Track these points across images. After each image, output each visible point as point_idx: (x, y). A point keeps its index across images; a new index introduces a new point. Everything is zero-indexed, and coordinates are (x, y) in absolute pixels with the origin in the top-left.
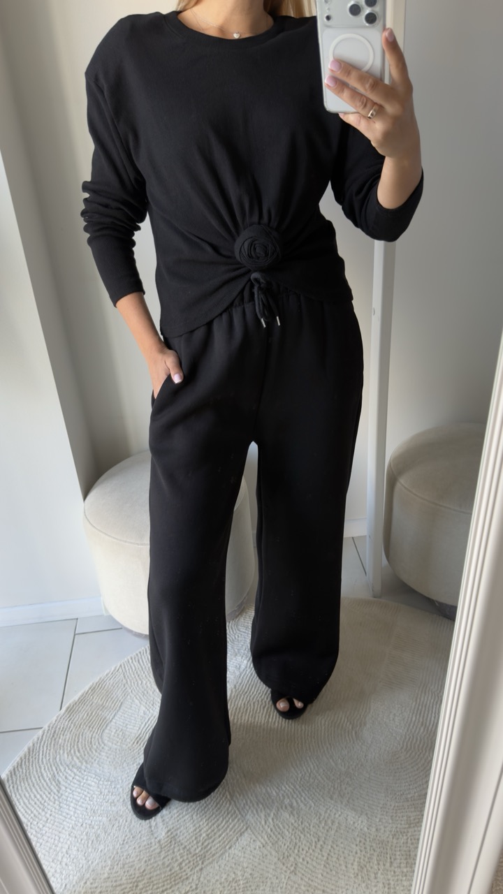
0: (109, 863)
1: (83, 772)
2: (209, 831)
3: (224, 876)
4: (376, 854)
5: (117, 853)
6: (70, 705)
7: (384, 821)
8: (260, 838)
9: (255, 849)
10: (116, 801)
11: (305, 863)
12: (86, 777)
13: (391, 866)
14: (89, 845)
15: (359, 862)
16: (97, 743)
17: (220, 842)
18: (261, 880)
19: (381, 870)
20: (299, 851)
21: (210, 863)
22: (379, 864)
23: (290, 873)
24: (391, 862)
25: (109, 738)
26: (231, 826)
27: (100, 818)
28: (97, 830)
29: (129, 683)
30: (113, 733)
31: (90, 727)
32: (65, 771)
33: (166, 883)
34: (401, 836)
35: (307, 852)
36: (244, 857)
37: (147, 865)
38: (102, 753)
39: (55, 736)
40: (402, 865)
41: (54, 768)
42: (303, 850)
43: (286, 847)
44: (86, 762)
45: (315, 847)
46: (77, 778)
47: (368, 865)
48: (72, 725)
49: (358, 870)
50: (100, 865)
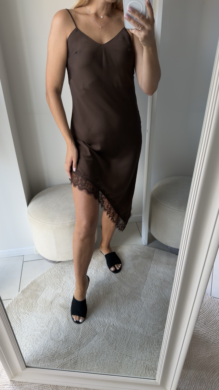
0: (42, 348)
1: (30, 315)
2: (82, 335)
3: (88, 352)
4: (146, 341)
5: (46, 345)
6: (23, 290)
7: (149, 329)
8: (102, 337)
9: (100, 341)
10: (44, 326)
11: (119, 346)
12: (31, 317)
13: (152, 345)
14: (34, 342)
15: (140, 345)
16: (35, 304)
17: (86, 339)
18: (103, 353)
19: (148, 347)
20: (117, 341)
21: (82, 347)
22: (147, 345)
23: (114, 349)
24: (152, 344)
25: (40, 302)
26: (90, 333)
27: (38, 332)
28: (37, 337)
29: (47, 280)
30: (41, 300)
31: (31, 298)
32: (22, 315)
33: (65, 355)
34: (156, 335)
35: (120, 342)
36: (96, 345)
37: (58, 349)
38: (37, 308)
39: (18, 302)
40: (156, 345)
41: (18, 314)
42: (118, 341)
43: (112, 340)
44: (31, 312)
45: (123, 340)
46: (28, 318)
47: (143, 346)
48: (24, 298)
49: (140, 347)
50: (39, 349)
